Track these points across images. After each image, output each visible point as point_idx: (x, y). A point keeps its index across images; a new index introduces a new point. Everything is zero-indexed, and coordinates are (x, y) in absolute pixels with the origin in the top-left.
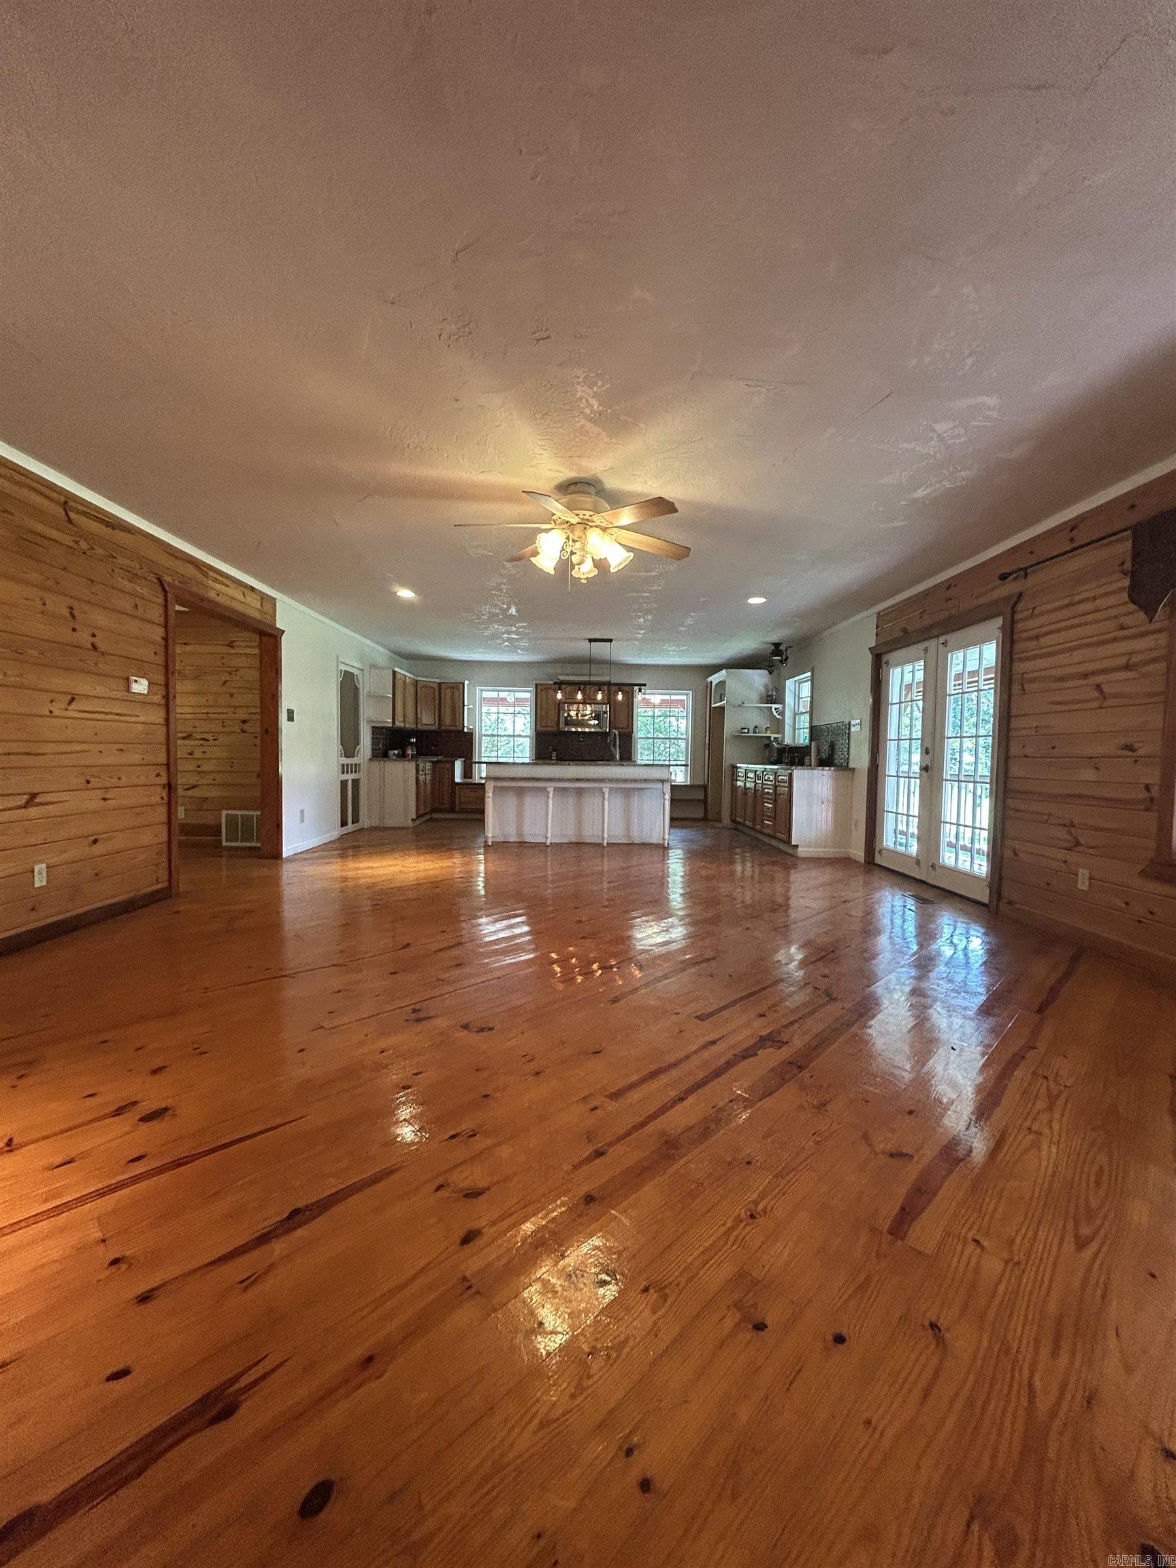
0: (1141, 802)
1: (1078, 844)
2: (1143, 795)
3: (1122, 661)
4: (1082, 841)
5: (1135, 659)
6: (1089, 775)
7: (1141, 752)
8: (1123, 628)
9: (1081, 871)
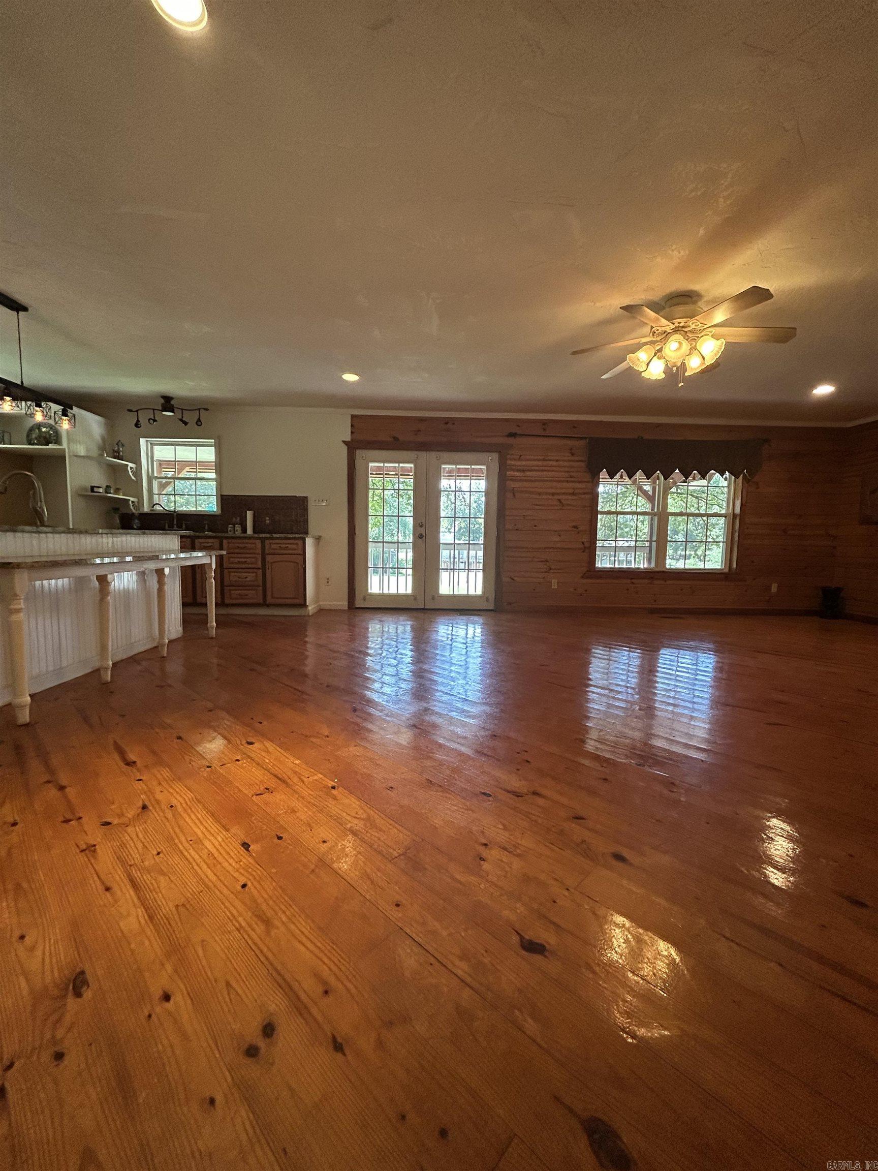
0: (579, 549)
1: (551, 569)
2: (582, 546)
3: (571, 491)
4: (553, 567)
5: (576, 491)
6: (556, 538)
7: (579, 529)
8: (571, 477)
9: (553, 581)
